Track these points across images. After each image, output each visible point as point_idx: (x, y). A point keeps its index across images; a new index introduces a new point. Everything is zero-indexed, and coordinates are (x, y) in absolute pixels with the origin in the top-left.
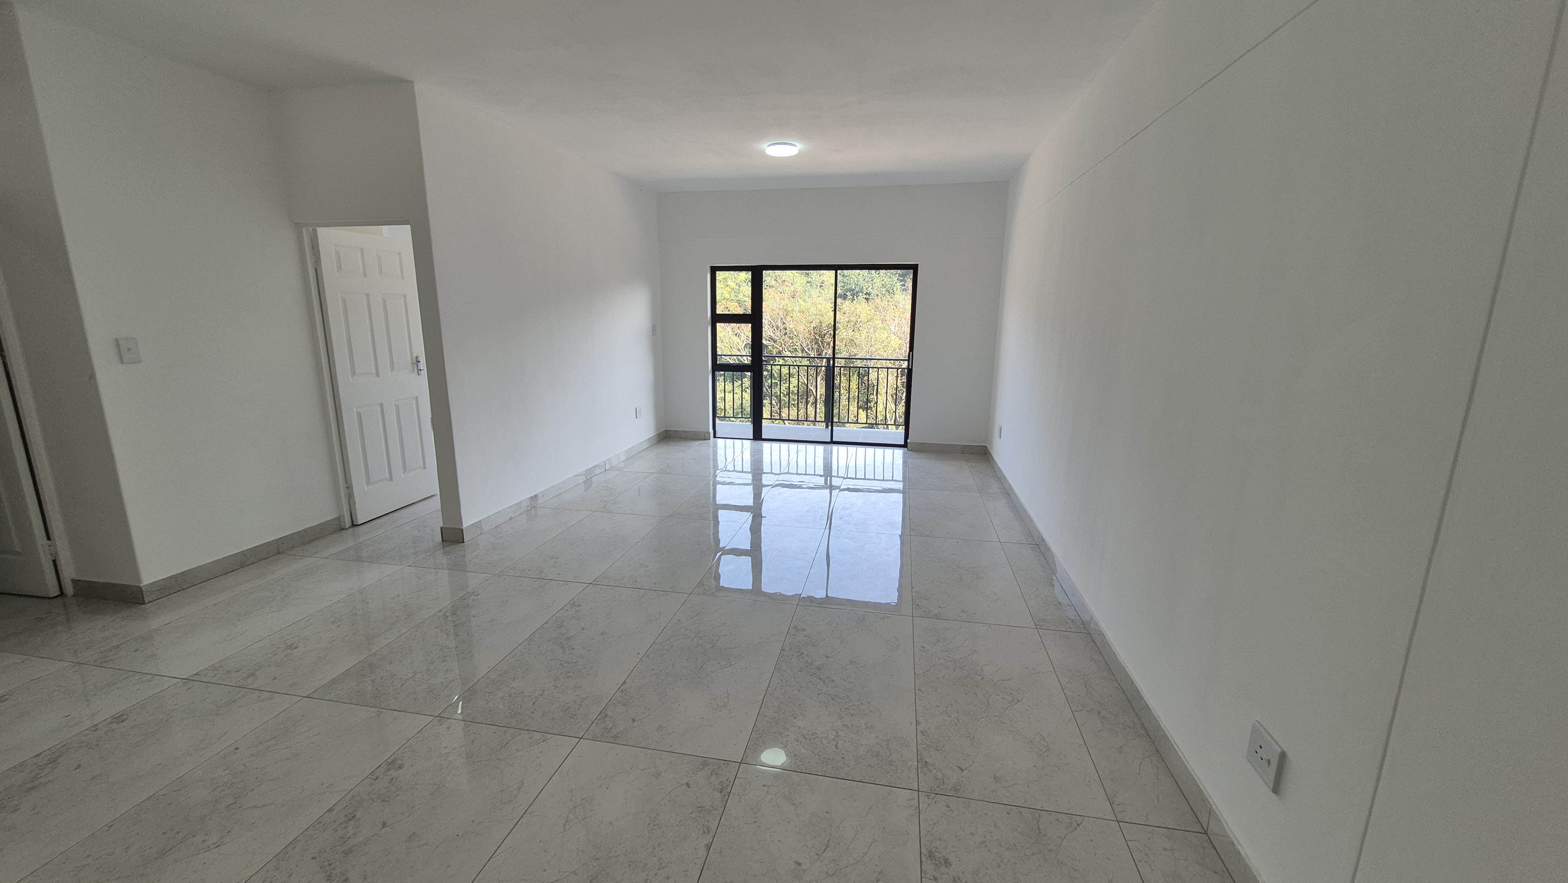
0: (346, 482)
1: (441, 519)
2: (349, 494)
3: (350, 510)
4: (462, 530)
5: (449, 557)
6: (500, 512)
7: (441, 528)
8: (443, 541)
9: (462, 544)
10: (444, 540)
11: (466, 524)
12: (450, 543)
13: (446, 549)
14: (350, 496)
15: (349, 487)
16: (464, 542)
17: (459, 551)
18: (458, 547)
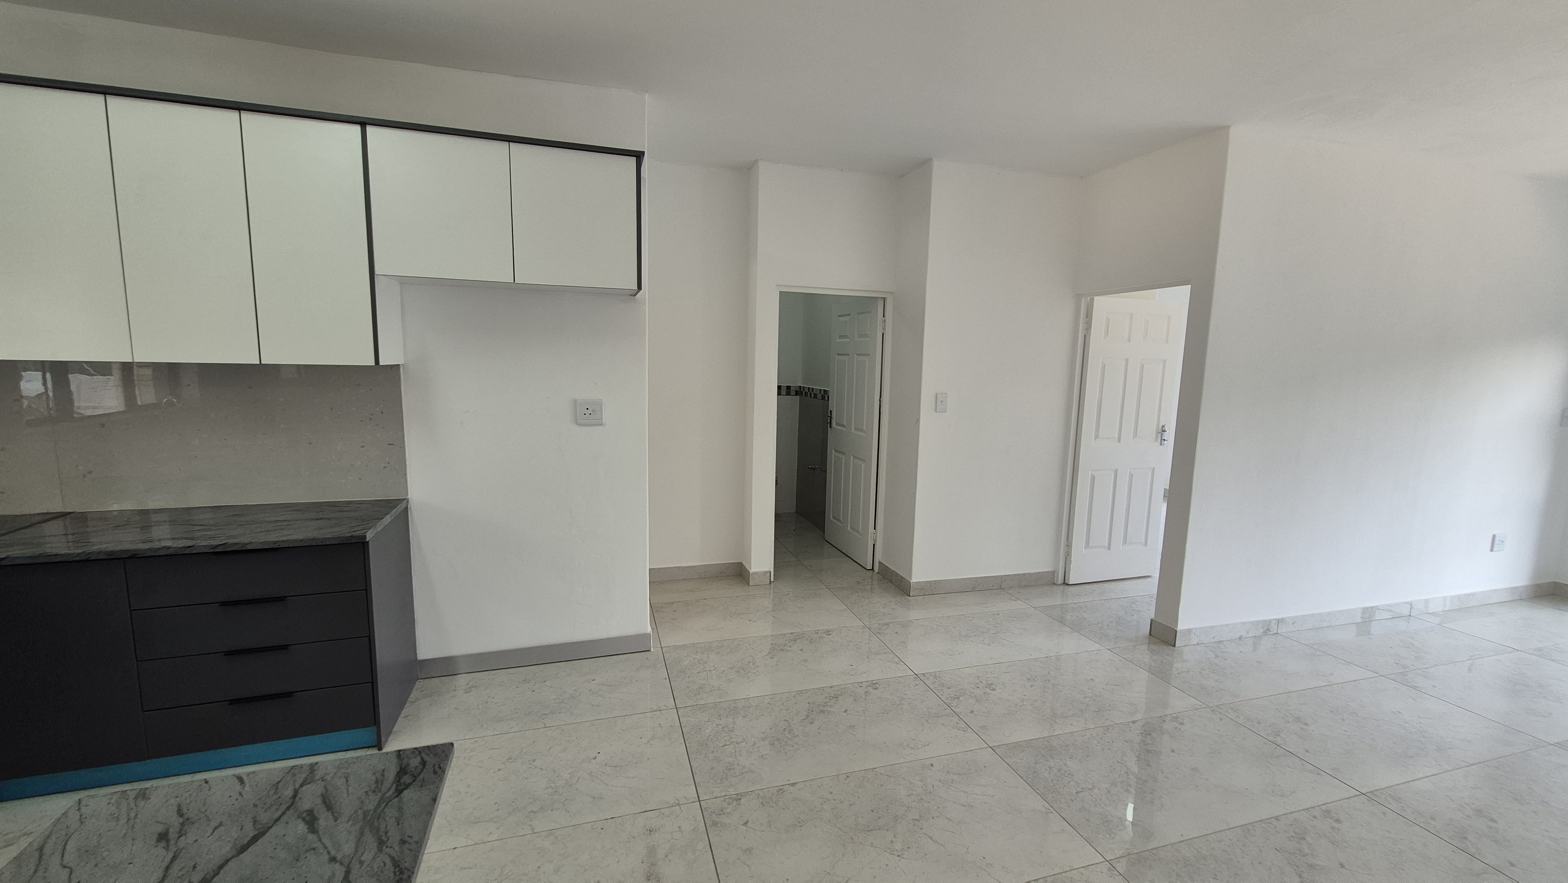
0: (1067, 540)
1: (1153, 608)
2: (1068, 552)
3: (1065, 569)
4: (1176, 632)
5: (1155, 658)
6: (1227, 625)
7: (1152, 620)
8: (1150, 634)
9: (1171, 648)
10: (1152, 634)
11: (1181, 626)
12: (1157, 640)
13: (1154, 647)
14: (1068, 555)
15: (1069, 545)
16: (1174, 646)
17: (1168, 655)
18: (1168, 649)
